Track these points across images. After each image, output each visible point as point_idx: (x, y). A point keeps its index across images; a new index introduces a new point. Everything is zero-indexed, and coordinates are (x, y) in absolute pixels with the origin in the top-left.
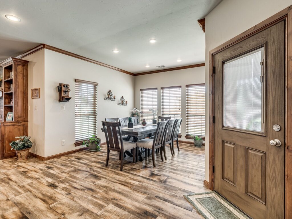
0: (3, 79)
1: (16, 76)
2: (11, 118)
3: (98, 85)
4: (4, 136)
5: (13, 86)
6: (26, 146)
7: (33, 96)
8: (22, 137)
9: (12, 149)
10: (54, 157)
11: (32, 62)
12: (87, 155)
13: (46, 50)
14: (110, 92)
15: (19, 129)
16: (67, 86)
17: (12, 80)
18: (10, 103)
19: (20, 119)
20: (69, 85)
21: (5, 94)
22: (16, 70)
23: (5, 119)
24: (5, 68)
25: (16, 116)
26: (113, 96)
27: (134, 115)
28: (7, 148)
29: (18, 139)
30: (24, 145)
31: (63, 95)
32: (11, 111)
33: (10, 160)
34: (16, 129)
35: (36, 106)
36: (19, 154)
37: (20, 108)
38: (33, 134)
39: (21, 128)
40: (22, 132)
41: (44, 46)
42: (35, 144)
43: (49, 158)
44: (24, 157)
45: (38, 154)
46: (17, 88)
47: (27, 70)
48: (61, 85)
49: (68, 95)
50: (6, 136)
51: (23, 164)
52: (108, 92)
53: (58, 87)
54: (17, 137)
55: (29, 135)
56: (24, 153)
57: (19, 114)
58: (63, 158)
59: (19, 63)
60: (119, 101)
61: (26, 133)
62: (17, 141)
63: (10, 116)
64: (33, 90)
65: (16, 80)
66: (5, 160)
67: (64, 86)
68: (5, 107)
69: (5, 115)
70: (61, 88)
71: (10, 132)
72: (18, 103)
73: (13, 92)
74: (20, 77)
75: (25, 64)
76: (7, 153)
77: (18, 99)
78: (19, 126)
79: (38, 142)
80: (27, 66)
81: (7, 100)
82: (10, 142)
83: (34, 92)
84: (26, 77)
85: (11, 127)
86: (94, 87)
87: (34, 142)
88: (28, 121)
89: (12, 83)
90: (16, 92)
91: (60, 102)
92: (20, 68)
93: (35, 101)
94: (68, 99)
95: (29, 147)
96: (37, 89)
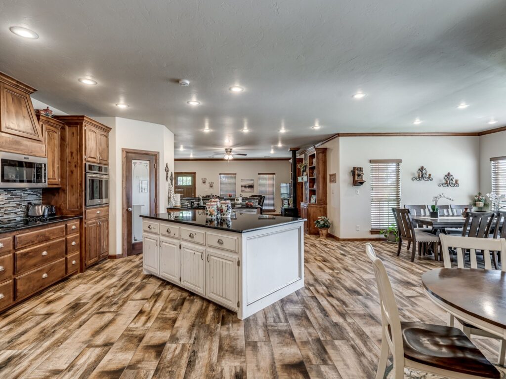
0: (308, 165)
1: (318, 163)
2: (314, 201)
3: (401, 162)
4: (310, 215)
5: (315, 172)
6: (326, 226)
7: (330, 181)
8: (323, 218)
9: (316, 226)
10: (349, 240)
11: (329, 149)
12: (383, 245)
13: (340, 138)
14: (422, 169)
15: (320, 211)
16: (360, 169)
17: (315, 167)
18: (313, 186)
19: (321, 202)
20: (362, 168)
21: (310, 179)
22: (318, 158)
23: (310, 202)
24: (310, 156)
25: (318, 199)
26: (428, 174)
27: (477, 202)
28: (312, 226)
29: (320, 219)
30: (324, 224)
31: (356, 179)
32: (315, 194)
33: (315, 236)
34: (318, 211)
35: (333, 190)
36: (321, 232)
37: (321, 191)
38: (331, 216)
39: (322, 209)
40: (322, 214)
41: (339, 135)
42: (333, 225)
43: (344, 240)
44: (324, 235)
45: (335, 235)
46: (318, 174)
47: (325, 156)
48: (354, 168)
49: (362, 178)
50: (311, 216)
51: (324, 240)
52: (419, 169)
53: (352, 171)
54: (319, 217)
55: (328, 217)
56: (324, 232)
57: (320, 197)
58: (357, 243)
59: (320, 152)
60: (441, 181)
61: (325, 214)
62: (319, 220)
63: (314, 198)
64: (331, 175)
65: (318, 167)
66: (311, 235)
67: (357, 170)
68: (310, 190)
69: (310, 197)
70: (355, 172)
71: (314, 212)
72: (319, 187)
73: (316, 177)
74: (321, 164)
75: (324, 151)
76: (312, 230)
77: (319, 183)
78: (321, 207)
79: (335, 224)
80: (326, 153)
81: (311, 184)
82: (314, 221)
83: (332, 177)
84: (325, 163)
85: (315, 208)
86: (397, 165)
87: (332, 223)
88: (327, 204)
89: (315, 169)
90: (318, 177)
91: (354, 187)
92: (321, 155)
93: (332, 185)
94: (362, 183)
95: (328, 227)
96: (334, 175)
